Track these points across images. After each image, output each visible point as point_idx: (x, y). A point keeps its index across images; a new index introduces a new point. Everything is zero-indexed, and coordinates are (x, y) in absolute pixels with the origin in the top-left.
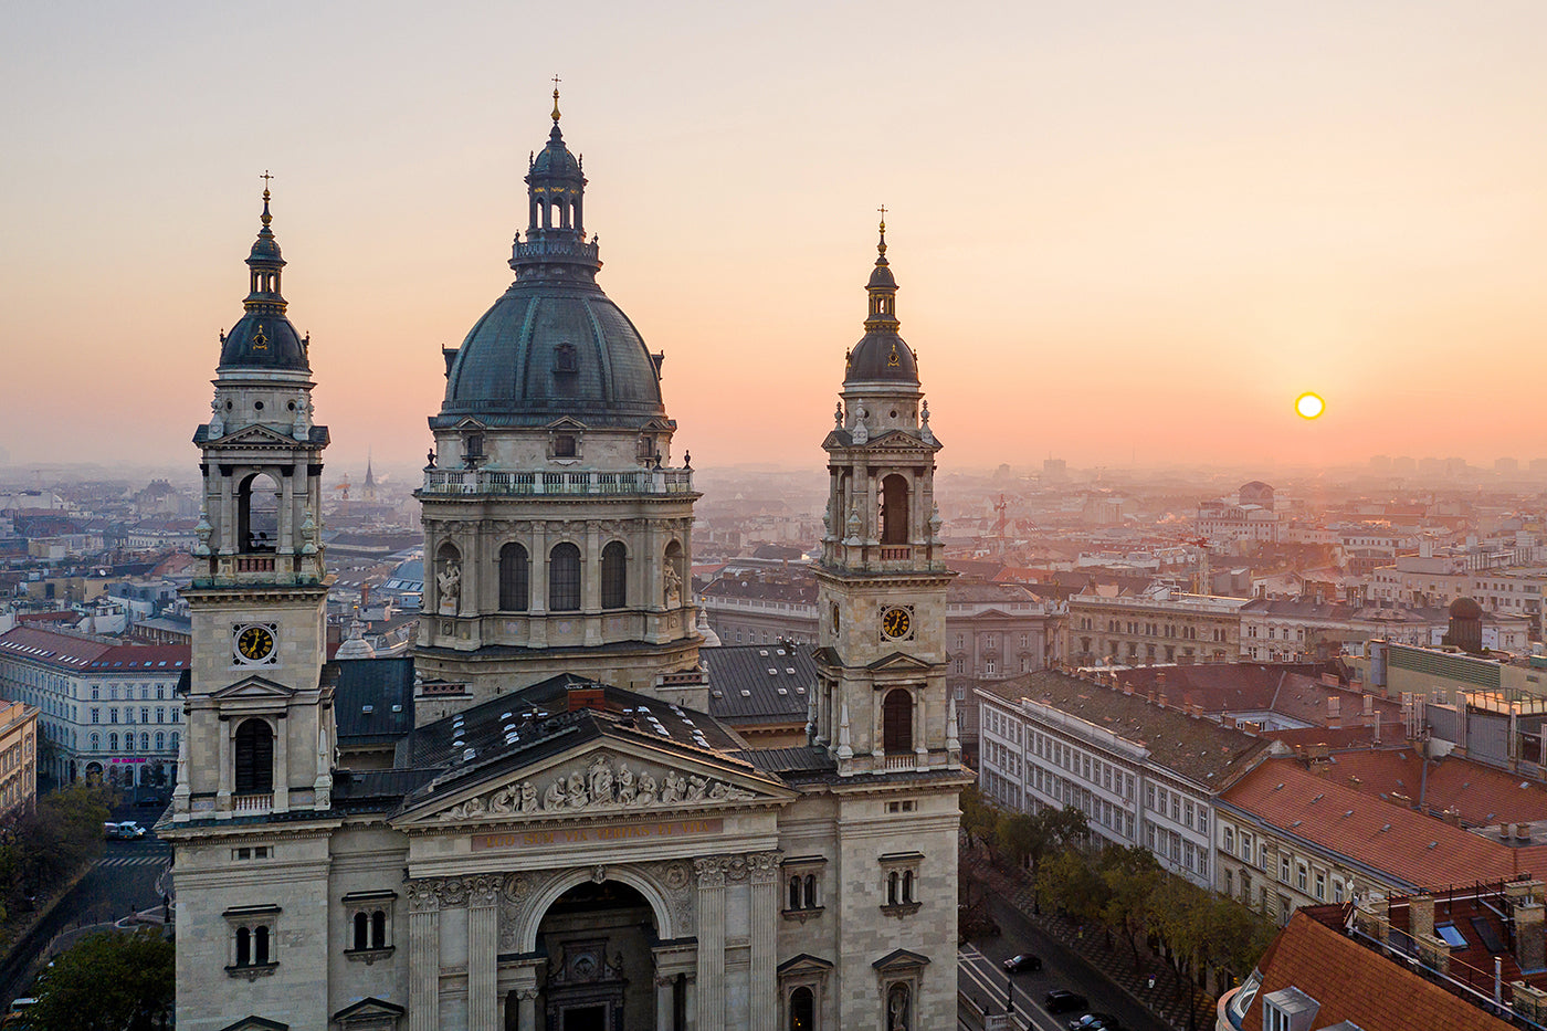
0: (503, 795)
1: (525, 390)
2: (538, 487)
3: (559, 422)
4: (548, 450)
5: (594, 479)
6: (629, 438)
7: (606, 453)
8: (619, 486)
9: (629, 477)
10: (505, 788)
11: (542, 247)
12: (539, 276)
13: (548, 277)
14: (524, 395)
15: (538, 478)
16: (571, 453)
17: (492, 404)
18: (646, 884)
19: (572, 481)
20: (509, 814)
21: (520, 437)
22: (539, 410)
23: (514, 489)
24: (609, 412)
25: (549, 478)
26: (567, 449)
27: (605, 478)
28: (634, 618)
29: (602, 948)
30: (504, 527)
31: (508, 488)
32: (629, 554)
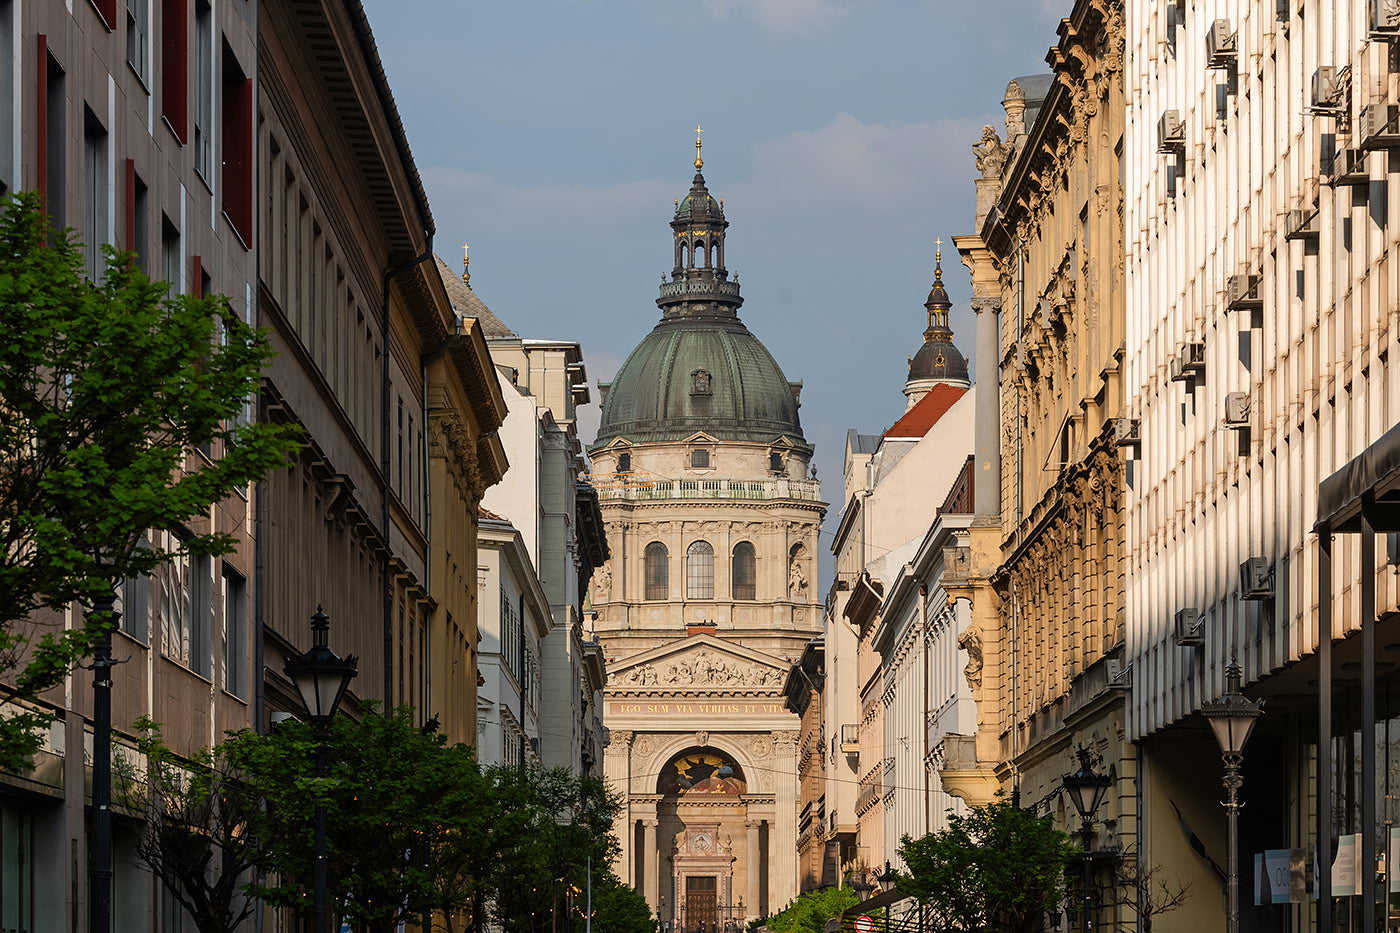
0: (631, 673)
1: (666, 412)
2: (676, 492)
3: (693, 437)
4: (685, 462)
5: (724, 485)
6: (760, 452)
7: (736, 465)
8: (747, 492)
9: (756, 486)
10: (633, 667)
11: (684, 287)
12: (682, 313)
13: (690, 313)
14: (665, 416)
15: (676, 485)
16: (705, 464)
17: (639, 425)
18: (737, 751)
19: (706, 487)
20: (636, 686)
21: (661, 451)
22: (677, 428)
23: (656, 495)
24: (740, 429)
25: (686, 485)
26: (701, 460)
27: (733, 486)
28: (762, 610)
29: (715, 830)
30: (648, 528)
31: (651, 495)
32: (758, 554)
